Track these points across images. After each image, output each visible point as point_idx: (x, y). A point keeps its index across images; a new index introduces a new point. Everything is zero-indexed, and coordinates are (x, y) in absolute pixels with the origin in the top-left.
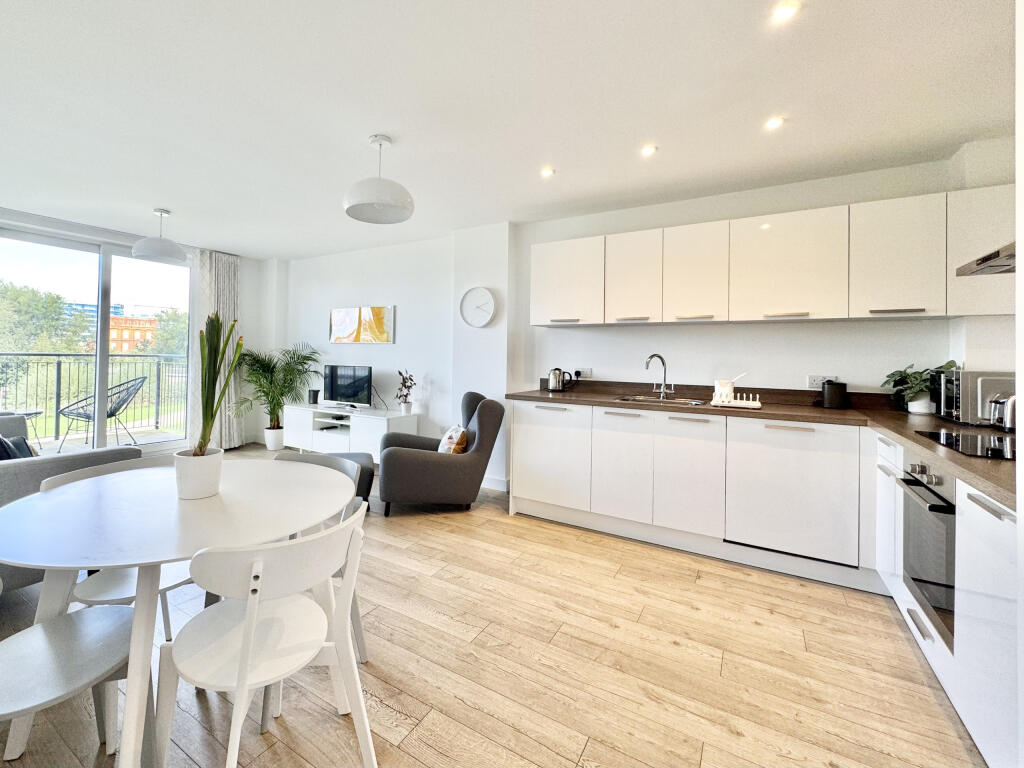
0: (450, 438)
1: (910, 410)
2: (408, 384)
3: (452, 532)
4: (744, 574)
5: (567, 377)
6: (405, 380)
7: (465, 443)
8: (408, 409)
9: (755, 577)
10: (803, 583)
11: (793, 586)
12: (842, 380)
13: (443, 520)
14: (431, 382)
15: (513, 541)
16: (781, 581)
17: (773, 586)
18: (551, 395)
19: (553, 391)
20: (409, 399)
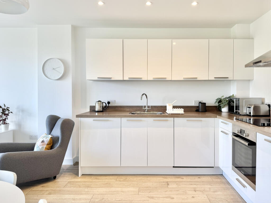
0: (43, 142)
1: (222, 111)
2: (7, 112)
3: (50, 194)
4: (182, 178)
5: (104, 105)
6: (4, 110)
7: (52, 144)
8: (7, 128)
9: (185, 179)
10: (199, 177)
11: (196, 179)
12: (204, 102)
13: (41, 189)
14: (22, 110)
15: (86, 190)
16: (193, 178)
17: (191, 180)
18: (97, 114)
19: (98, 112)
20: (7, 121)
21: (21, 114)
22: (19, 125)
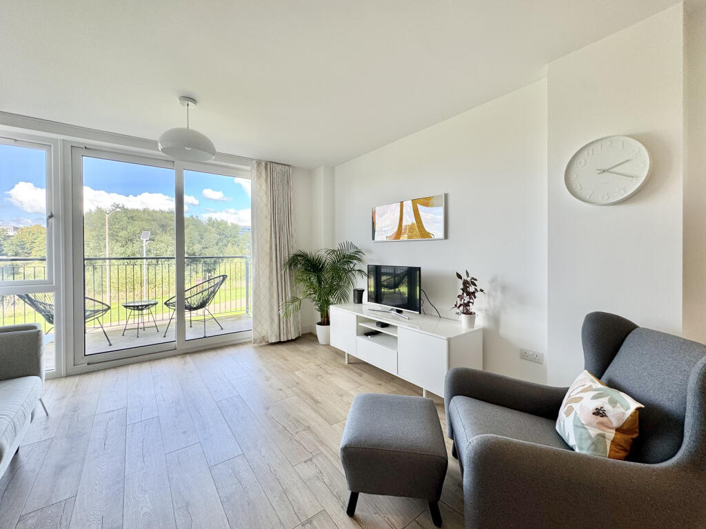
0: (600, 413)
2: (472, 289)
6: (465, 284)
7: (638, 431)
8: (471, 323)
20: (472, 308)
21: (499, 294)
22: (495, 319)
